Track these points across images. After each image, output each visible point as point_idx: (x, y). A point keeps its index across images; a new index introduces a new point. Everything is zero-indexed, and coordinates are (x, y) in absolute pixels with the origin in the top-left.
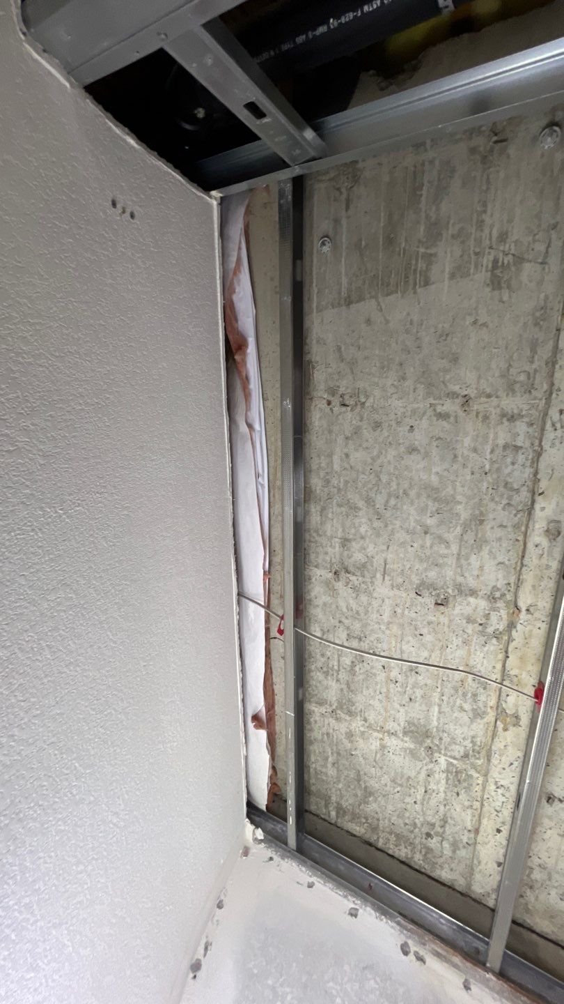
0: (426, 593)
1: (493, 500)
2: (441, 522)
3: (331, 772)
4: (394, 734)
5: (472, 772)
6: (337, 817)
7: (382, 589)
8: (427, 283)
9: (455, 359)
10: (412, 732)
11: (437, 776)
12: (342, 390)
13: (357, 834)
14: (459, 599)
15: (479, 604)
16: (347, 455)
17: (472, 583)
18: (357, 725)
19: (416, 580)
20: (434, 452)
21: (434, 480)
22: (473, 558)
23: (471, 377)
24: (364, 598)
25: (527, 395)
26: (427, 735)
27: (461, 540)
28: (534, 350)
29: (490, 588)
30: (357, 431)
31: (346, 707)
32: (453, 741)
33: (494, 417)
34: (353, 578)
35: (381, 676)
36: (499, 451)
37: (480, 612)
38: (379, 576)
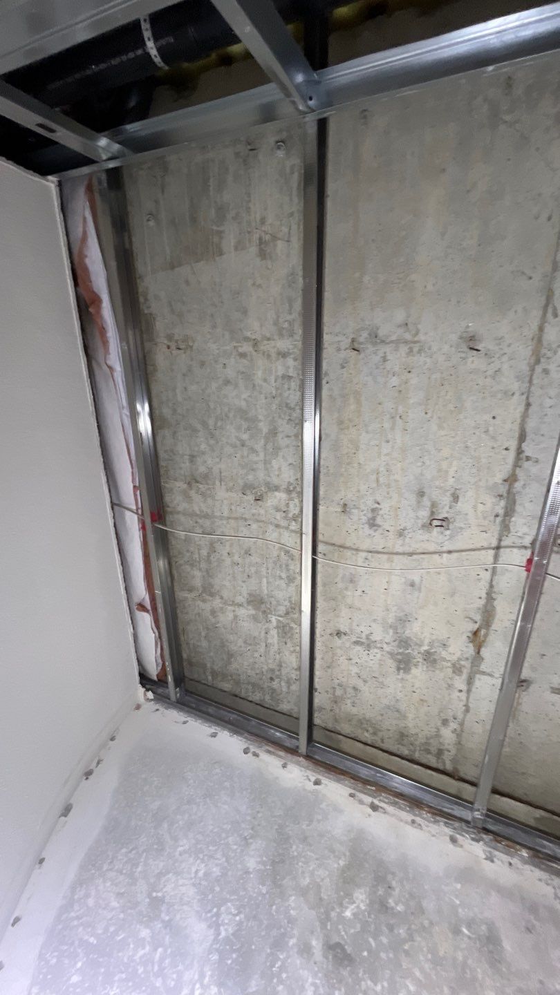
0: (248, 492)
1: (280, 417)
2: (252, 437)
3: (204, 644)
4: (240, 605)
5: (293, 625)
6: (213, 679)
7: (221, 493)
8: (221, 254)
9: (245, 312)
10: (252, 601)
11: (271, 632)
12: (176, 337)
13: (226, 689)
14: (269, 494)
15: (281, 496)
16: (185, 388)
17: (275, 481)
18: (217, 603)
19: (241, 482)
20: (241, 383)
21: (243, 404)
22: (274, 462)
23: (256, 325)
24: (210, 501)
25: (291, 339)
26: (262, 602)
27: (265, 449)
28: (291, 306)
29: (286, 483)
30: (190, 369)
31: (209, 590)
32: (279, 603)
33: (274, 355)
34: (201, 486)
35: (228, 561)
36: (280, 380)
37: (283, 503)
38: (217, 483)
